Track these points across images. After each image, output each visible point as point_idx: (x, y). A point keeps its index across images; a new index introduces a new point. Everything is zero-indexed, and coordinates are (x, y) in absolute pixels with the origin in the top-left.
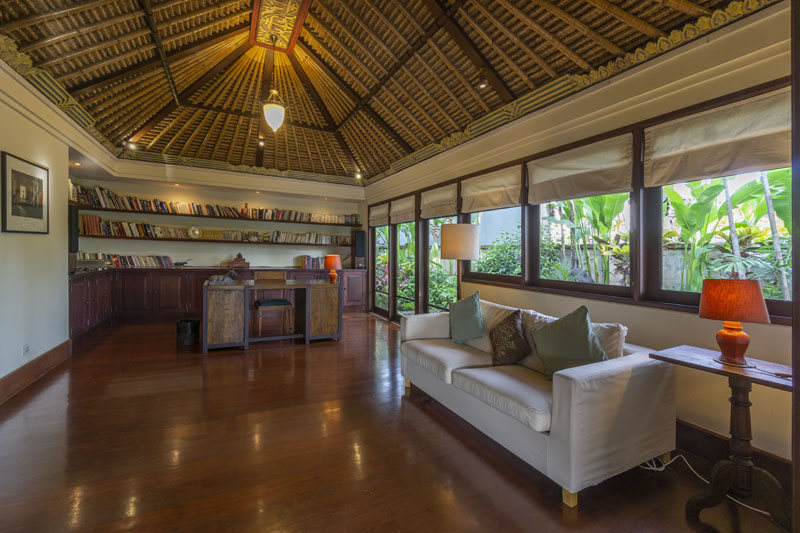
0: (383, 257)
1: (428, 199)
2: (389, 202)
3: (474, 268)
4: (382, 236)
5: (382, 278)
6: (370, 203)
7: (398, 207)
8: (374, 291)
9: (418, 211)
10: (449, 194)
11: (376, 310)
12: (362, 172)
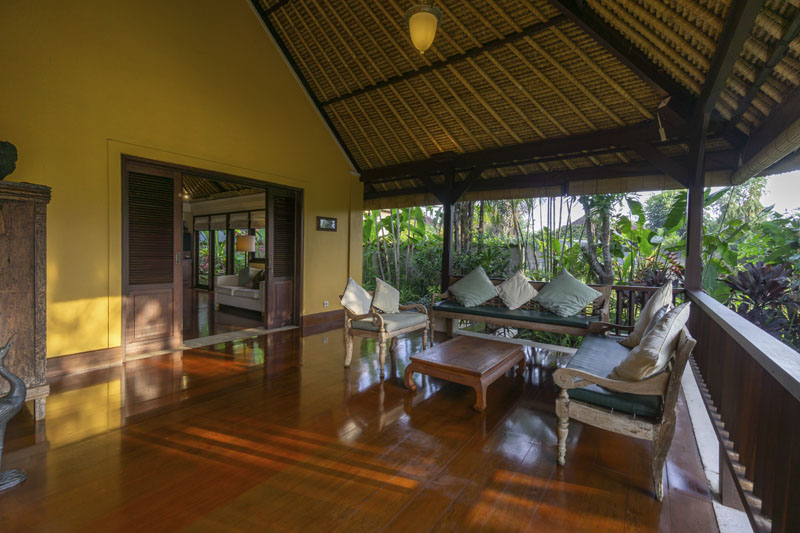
0: (204, 251)
1: (234, 218)
2: (209, 216)
3: (257, 256)
4: (204, 236)
5: (204, 265)
6: (196, 214)
7: (215, 220)
8: (197, 274)
9: (228, 225)
10: (244, 217)
11: (199, 286)
12: (189, 193)
